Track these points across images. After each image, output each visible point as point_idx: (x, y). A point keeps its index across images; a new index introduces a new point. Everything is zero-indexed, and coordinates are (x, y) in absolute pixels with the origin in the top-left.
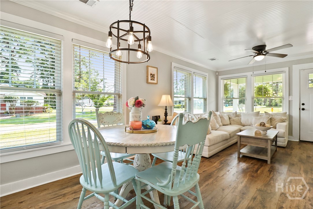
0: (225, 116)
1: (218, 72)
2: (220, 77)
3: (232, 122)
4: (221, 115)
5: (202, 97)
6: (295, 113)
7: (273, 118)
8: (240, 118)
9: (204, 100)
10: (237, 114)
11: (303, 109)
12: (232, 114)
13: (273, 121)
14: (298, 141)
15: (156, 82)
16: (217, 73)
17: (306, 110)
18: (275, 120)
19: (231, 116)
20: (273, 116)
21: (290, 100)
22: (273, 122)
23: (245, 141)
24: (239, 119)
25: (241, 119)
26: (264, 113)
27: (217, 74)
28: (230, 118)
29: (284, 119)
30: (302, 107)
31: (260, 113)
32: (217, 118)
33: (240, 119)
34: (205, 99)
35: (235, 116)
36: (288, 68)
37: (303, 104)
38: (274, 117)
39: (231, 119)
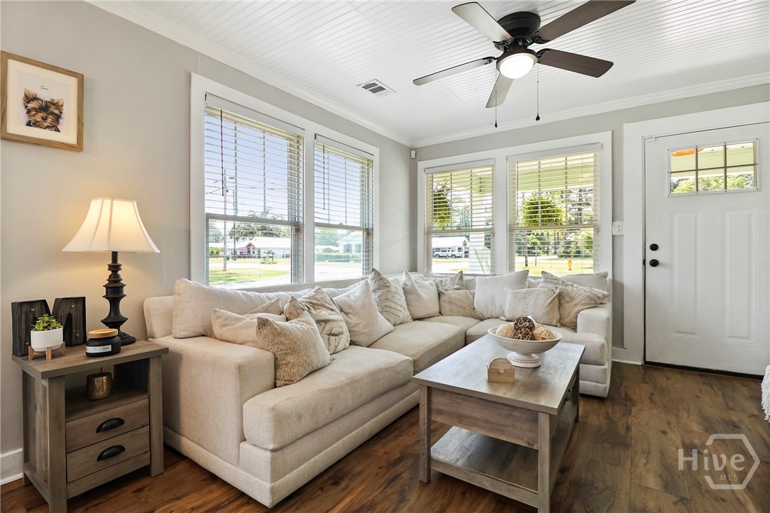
0: (423, 287)
1: (415, 149)
2: (422, 165)
3: (446, 307)
4: (409, 283)
5: (358, 225)
6: (631, 276)
7: (568, 294)
8: (473, 291)
9: (365, 233)
10: (466, 278)
11: (655, 263)
12: (449, 280)
13: (567, 302)
14: (640, 364)
15: (72, 139)
16: (413, 152)
17: (664, 265)
18: (572, 299)
19: (446, 288)
20: (567, 285)
21: (614, 234)
22: (567, 306)
23: (447, 409)
24: (468, 298)
25: (473, 295)
26: (541, 275)
27: (413, 156)
28: (440, 294)
29: (600, 295)
30: (652, 255)
31: (530, 275)
32: (389, 296)
33: (471, 297)
34: (368, 233)
35: (456, 287)
36: (611, 132)
37: (654, 247)
38: (569, 288)
39: (443, 298)
